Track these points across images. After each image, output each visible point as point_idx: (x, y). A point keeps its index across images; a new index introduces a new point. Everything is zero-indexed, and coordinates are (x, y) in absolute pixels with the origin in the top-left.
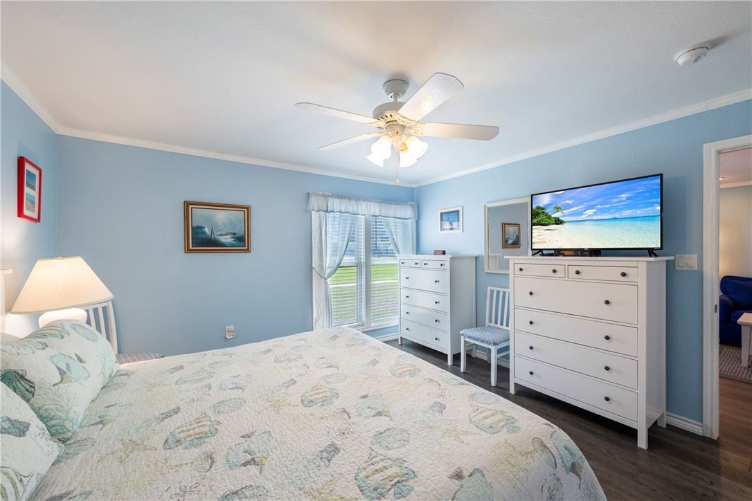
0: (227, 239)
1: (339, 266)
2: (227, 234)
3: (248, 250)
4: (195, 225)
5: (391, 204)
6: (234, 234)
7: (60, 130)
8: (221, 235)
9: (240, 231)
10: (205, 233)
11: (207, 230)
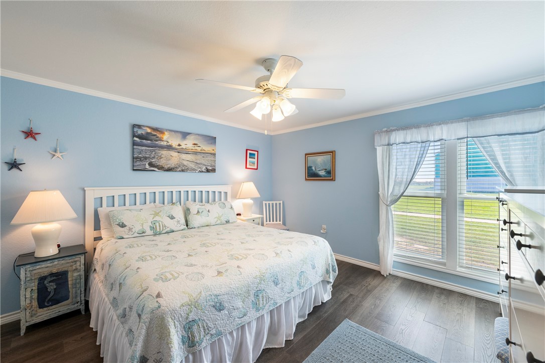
0: (322, 173)
1: (402, 195)
2: (322, 170)
3: (332, 180)
4: (309, 166)
5: (492, 117)
6: (326, 169)
7: (272, 134)
8: (319, 171)
9: (328, 167)
10: (312, 170)
11: (313, 168)
